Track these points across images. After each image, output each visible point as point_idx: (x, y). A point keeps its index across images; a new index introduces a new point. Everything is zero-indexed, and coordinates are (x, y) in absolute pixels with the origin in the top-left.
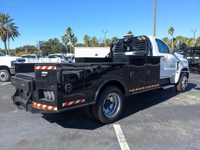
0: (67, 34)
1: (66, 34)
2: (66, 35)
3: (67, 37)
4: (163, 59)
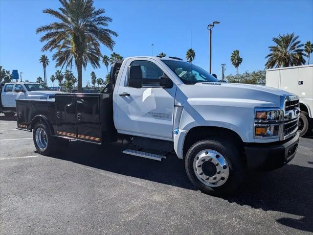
4: (126, 99)
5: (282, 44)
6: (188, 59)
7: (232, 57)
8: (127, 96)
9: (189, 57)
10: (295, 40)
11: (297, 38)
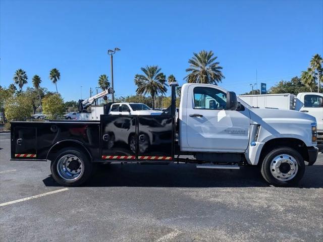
0: (312, 67)
1: (310, 67)
2: (310, 70)
3: (313, 72)
4: (199, 120)
5: (149, 73)
6: (52, 79)
7: (99, 80)
8: (199, 117)
9: (53, 77)
10: (158, 71)
11: (160, 70)
